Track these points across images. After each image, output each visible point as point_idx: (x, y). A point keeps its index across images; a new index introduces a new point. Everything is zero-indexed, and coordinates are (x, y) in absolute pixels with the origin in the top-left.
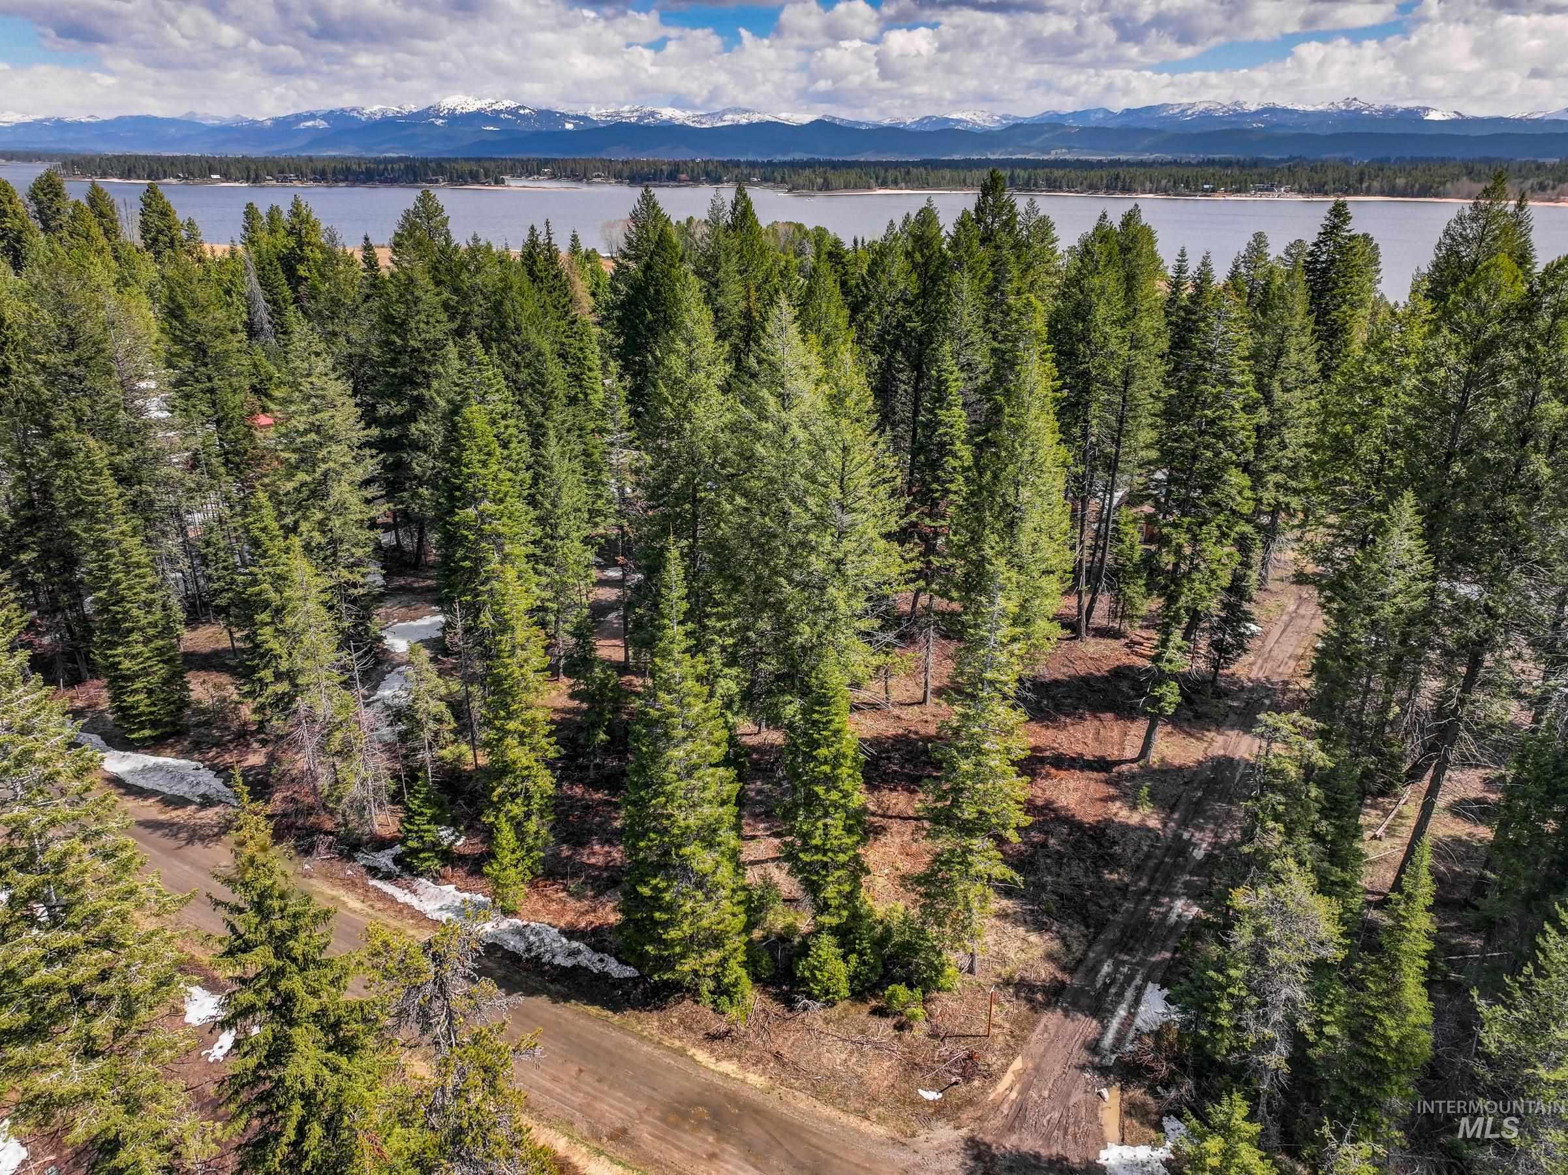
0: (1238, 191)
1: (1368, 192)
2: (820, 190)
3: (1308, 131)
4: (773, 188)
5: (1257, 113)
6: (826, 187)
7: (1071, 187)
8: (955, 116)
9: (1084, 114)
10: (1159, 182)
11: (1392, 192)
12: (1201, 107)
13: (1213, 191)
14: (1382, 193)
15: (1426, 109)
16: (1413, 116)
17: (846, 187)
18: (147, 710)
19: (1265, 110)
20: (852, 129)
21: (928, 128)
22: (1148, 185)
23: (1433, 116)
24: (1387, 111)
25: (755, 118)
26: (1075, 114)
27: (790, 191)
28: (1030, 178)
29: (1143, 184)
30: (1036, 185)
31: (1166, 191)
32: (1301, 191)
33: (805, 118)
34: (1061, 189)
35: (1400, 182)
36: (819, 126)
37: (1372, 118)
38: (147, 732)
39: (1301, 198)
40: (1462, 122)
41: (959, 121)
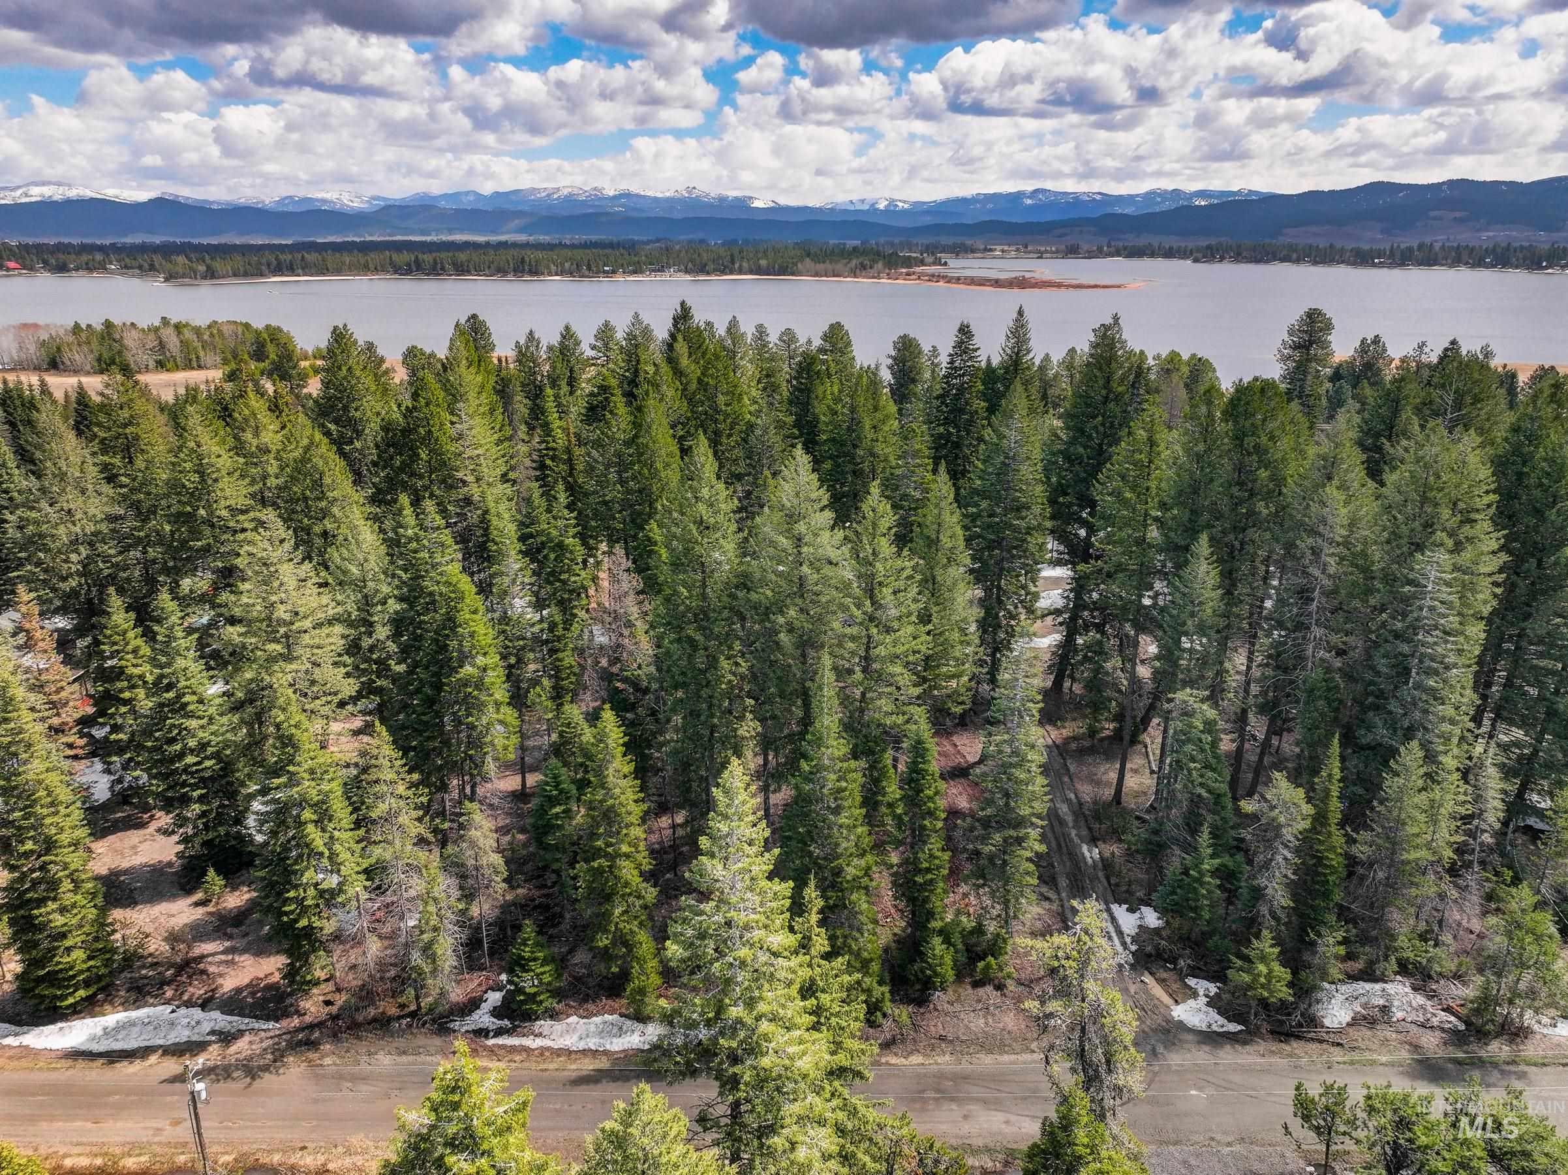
0: (635, 272)
1: (740, 272)
2: (204, 278)
3: (661, 214)
4: (141, 276)
5: (615, 197)
6: (211, 274)
7: (478, 270)
8: (320, 195)
9: (456, 195)
10: (562, 264)
11: (758, 271)
12: (566, 192)
13: (614, 272)
14: (751, 272)
15: (751, 198)
16: (742, 204)
17: (235, 275)
18: (85, 966)
19: (621, 196)
20: (202, 208)
21: (291, 209)
22: (553, 268)
23: (758, 204)
24: (722, 199)
25: (73, 193)
26: (445, 196)
27: (167, 280)
28: (435, 263)
29: (548, 267)
30: (443, 269)
31: (571, 274)
32: (687, 272)
33: (143, 196)
34: (469, 272)
35: (763, 262)
36: (159, 204)
37: (710, 206)
38: (82, 993)
39: (688, 277)
40: (778, 209)
41: (324, 201)
